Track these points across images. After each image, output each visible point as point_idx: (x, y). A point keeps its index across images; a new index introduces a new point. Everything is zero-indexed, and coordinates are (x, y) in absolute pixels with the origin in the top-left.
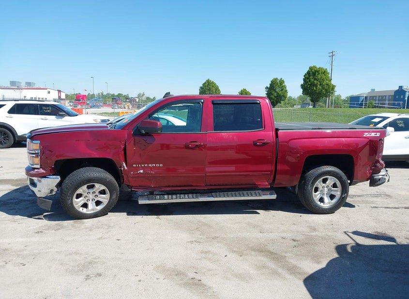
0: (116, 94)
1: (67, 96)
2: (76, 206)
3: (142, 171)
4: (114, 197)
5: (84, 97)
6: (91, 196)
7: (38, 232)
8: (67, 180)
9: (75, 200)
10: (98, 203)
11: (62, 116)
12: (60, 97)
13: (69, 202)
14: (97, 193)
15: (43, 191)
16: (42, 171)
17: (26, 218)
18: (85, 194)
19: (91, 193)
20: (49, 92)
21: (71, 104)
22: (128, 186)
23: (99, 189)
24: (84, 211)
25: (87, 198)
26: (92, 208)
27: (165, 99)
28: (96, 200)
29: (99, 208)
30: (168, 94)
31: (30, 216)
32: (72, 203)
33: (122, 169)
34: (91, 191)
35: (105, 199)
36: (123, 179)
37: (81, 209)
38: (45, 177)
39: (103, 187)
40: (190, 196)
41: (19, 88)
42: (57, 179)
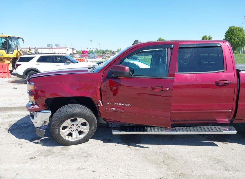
0: (105, 50)
1: (77, 52)
2: (62, 136)
3: (114, 109)
4: (93, 128)
5: (86, 52)
6: (75, 127)
7: (31, 158)
8: (55, 115)
9: (61, 130)
10: (80, 133)
11: (68, 63)
12: (73, 52)
13: (57, 132)
14: (79, 125)
15: (38, 122)
16: (36, 107)
17: (28, 141)
18: (70, 126)
19: (75, 125)
20: (67, 50)
21: (80, 56)
22: (104, 119)
23: (80, 122)
24: (70, 139)
25: (71, 129)
26: (76, 136)
27: (133, 46)
28: (78, 131)
29: (82, 136)
30: (136, 41)
31: (31, 141)
32: (59, 134)
33: (99, 106)
34: (74, 123)
35: (86, 129)
36: (100, 114)
37: (67, 137)
38: (39, 112)
39: (84, 121)
40: (156, 129)
41: (52, 48)
42: (48, 113)
